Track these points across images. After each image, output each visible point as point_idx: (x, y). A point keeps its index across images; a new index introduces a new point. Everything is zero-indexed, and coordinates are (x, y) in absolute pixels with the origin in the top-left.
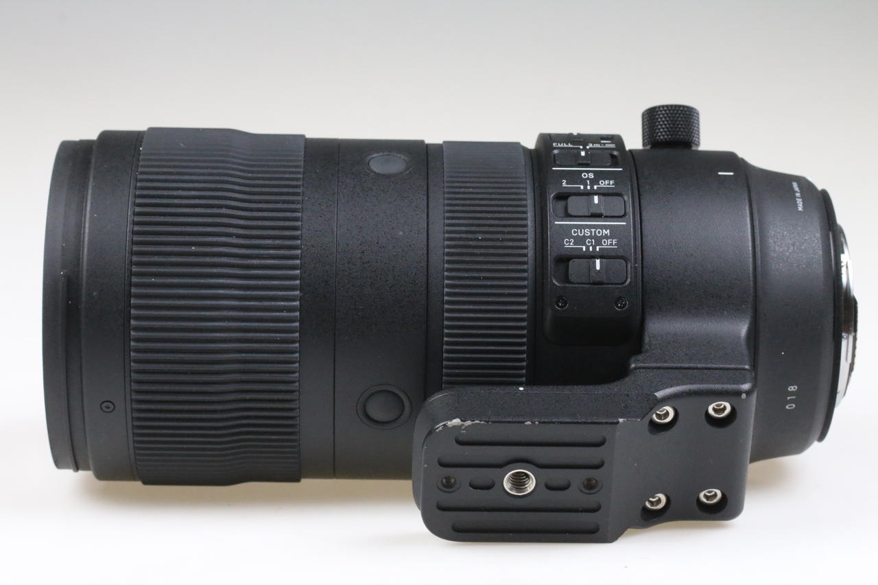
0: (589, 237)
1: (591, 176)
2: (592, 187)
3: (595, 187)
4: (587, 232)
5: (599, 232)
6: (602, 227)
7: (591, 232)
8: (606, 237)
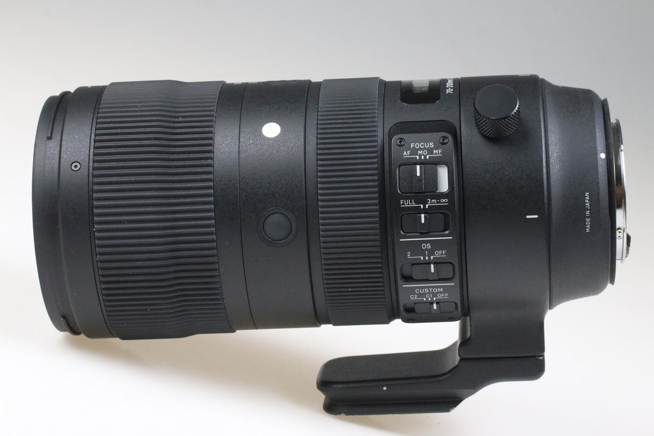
0: (428, 293)
1: (429, 246)
2: (429, 258)
3: (432, 258)
4: (427, 291)
5: (435, 290)
6: (437, 287)
7: (429, 290)
8: (440, 292)
